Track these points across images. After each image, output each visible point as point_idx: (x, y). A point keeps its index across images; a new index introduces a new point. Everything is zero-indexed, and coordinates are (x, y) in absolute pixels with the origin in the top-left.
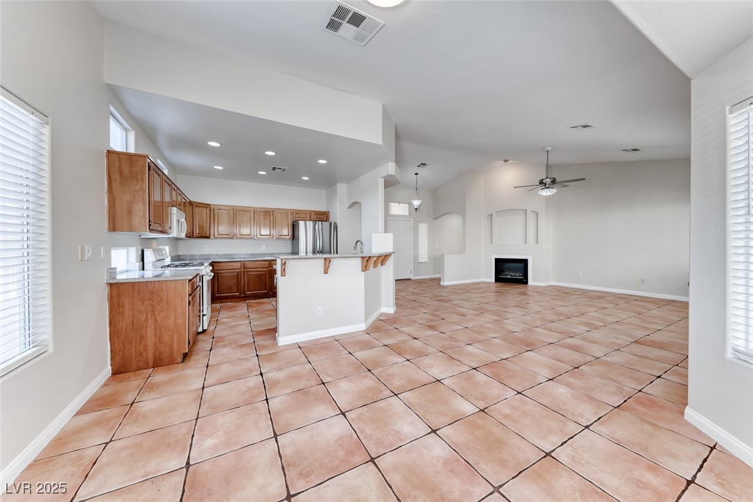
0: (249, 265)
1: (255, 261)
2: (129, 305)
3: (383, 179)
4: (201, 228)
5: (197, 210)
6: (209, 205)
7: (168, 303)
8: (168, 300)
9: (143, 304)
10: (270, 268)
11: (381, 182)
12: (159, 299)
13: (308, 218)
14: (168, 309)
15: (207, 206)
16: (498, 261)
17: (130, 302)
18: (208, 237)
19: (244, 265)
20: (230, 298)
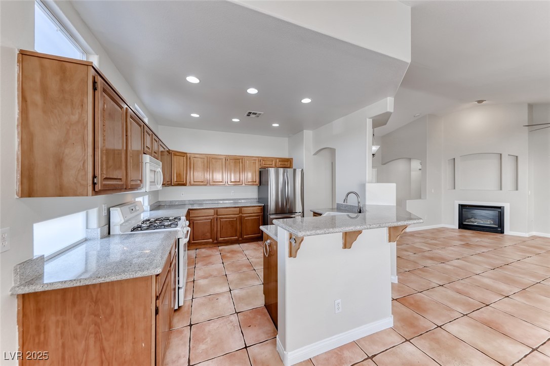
0: (221, 212)
1: (227, 208)
2: (57, 326)
3: (371, 120)
4: (179, 175)
5: (175, 159)
6: (186, 153)
7: (122, 317)
8: (122, 311)
9: (80, 323)
10: (241, 214)
11: (369, 123)
12: (108, 311)
13: (274, 165)
14: (122, 326)
15: (184, 154)
16: (462, 207)
17: (58, 322)
18: (184, 185)
19: (216, 211)
20: (204, 244)
